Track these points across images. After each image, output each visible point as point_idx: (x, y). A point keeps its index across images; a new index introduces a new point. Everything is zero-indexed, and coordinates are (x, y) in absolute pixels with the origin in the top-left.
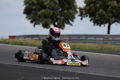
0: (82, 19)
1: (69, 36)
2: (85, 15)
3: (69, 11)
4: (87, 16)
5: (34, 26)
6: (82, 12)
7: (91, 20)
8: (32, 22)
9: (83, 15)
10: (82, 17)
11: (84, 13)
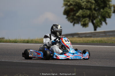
1: (105, 32)
3: (105, 10)
5: (74, 25)
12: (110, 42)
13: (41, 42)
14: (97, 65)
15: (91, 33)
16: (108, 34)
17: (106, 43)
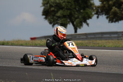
0: (98, 17)
1: (86, 34)
2: (101, 13)
4: (103, 14)
5: (53, 26)
6: (98, 10)
7: (107, 18)
8: (50, 23)
9: (99, 13)
10: (98, 15)
11: (100, 11)
12: (91, 45)
13: (17, 44)
14: (77, 70)
15: (72, 35)
16: (89, 37)
17: (87, 46)
